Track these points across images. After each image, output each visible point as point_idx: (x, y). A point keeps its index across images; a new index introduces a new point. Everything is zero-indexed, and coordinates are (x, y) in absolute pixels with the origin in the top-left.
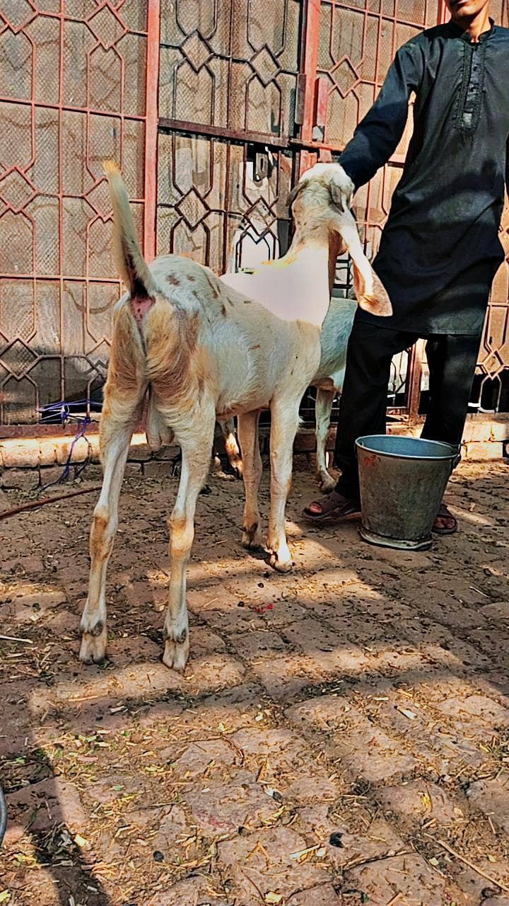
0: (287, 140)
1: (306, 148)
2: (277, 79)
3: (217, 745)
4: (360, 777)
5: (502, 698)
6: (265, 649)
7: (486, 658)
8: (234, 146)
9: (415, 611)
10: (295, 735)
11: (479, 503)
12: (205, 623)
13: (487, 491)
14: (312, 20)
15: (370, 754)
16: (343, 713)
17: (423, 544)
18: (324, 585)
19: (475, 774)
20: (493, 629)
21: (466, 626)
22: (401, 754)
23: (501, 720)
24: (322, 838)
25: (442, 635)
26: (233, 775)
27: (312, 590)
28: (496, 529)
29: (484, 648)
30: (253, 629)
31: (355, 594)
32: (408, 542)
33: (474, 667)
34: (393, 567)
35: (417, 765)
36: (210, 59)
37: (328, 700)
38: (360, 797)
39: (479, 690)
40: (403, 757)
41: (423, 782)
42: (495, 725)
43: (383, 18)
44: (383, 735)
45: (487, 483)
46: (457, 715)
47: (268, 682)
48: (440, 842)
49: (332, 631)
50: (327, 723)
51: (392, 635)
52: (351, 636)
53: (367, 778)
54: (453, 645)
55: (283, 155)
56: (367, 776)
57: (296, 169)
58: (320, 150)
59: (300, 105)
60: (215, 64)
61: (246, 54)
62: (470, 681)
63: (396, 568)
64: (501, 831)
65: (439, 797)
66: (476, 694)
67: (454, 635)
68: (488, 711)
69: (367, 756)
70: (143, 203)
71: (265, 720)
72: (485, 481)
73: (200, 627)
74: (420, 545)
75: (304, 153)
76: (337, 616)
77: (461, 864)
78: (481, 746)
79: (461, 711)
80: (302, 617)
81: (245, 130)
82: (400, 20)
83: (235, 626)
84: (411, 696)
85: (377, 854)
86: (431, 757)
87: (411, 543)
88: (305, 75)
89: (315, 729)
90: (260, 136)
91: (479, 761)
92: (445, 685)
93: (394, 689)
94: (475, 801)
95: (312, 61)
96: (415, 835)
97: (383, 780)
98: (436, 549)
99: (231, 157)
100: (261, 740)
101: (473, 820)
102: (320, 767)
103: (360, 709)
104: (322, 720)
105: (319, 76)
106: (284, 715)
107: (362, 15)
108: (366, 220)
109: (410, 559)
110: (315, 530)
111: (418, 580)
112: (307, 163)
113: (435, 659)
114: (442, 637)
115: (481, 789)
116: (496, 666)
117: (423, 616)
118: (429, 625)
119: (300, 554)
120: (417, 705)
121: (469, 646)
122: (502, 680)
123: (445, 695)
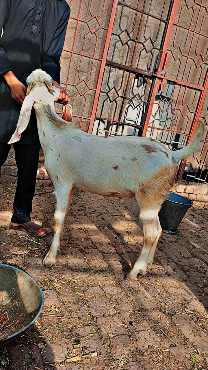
0: (152, 74)
1: (158, 78)
2: (152, 51)
3: (98, 289)
4: (140, 307)
5: (189, 291)
6: (115, 261)
7: (187, 277)
8: (132, 74)
9: (166, 256)
10: (122, 290)
11: (197, 219)
12: (97, 248)
13: (201, 215)
14: (169, 30)
15: (144, 300)
16: (138, 286)
17: (174, 232)
19: (175, 312)
20: (191, 267)
21: (182, 265)
22: (154, 302)
23: (187, 297)
24: (127, 322)
25: (174, 266)
26: (102, 299)
27: (133, 242)
28: (200, 231)
29: (187, 273)
30: (112, 253)
32: (168, 231)
33: (182, 279)
34: (162, 239)
35: (158, 306)
36: (129, 41)
38: (140, 312)
39: (182, 287)
40: (154, 303)
41: (159, 312)
42: (185, 299)
43: (196, 33)
44: (149, 295)
45: (202, 211)
46: (174, 294)
48: (161, 330)
50: (133, 288)
54: (177, 270)
55: (149, 79)
56: (143, 307)
57: (153, 85)
58: (163, 79)
59: (159, 62)
60: (130, 43)
61: (142, 40)
62: (180, 283)
63: (163, 239)
64: (179, 330)
65: (163, 317)
66: (181, 288)
67: (178, 267)
68: (183, 294)
70: (96, 91)
71: (113, 284)
72: (201, 210)
73: (95, 249)
74: (172, 233)
75: (157, 79)
77: (166, 337)
78: (179, 304)
79: (175, 292)
80: (128, 252)
81: (137, 68)
82: (202, 34)
83: (106, 251)
84: (160, 285)
85: (142, 329)
87: (169, 231)
88: (163, 51)
89: (129, 289)
90: (142, 71)
91: (177, 309)
92: (171, 283)
93: (155, 281)
94: (174, 320)
95: (166, 46)
96: (154, 326)
97: (147, 309)
98: (178, 235)
99: (130, 78)
100: (112, 290)
101: (172, 325)
102: (129, 302)
103: (143, 286)
104: (131, 287)
105: (168, 51)
106: (119, 283)
107: (188, 31)
108: (175, 107)
109: (168, 237)
110: (136, 220)
111: (170, 245)
112: (157, 83)
113: (170, 274)
114: (174, 267)
115: (176, 317)
116: (189, 280)
117: (169, 258)
118: (170, 262)
119: (130, 229)
120: (162, 288)
121: (182, 272)
122: (190, 285)
123: (171, 286)
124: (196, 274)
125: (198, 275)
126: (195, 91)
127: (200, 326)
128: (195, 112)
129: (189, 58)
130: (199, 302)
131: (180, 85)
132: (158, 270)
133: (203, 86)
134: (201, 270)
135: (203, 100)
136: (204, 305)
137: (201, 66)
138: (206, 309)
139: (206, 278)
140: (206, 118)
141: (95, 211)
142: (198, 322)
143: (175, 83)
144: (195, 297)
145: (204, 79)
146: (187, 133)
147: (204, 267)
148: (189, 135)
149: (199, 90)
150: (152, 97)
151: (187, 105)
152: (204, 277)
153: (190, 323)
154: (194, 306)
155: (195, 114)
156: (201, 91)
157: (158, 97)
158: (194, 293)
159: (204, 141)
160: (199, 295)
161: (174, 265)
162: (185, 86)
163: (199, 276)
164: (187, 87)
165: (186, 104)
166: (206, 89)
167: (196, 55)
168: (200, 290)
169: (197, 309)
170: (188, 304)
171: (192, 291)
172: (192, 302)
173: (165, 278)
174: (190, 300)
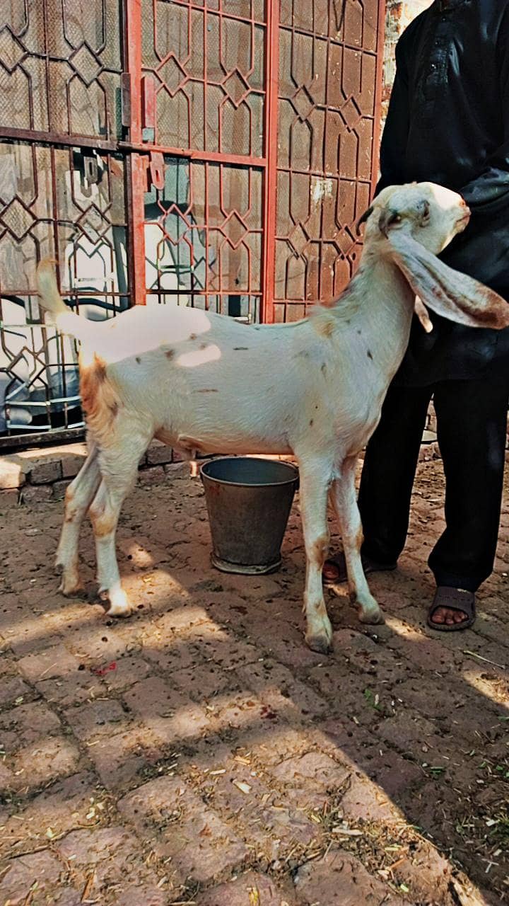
0: (116, 143)
1: (136, 151)
2: (100, 78)
3: (43, 858)
4: (189, 878)
5: (337, 751)
6: (103, 723)
7: (324, 702)
8: (59, 151)
9: (260, 652)
10: (126, 833)
12: (41, 697)
14: (133, 14)
15: (201, 847)
16: (178, 797)
17: (272, 566)
18: (172, 629)
19: (304, 854)
20: (333, 664)
21: (308, 664)
23: (333, 780)
25: (283, 679)
26: (57, 897)
27: (159, 637)
29: (323, 689)
30: (91, 699)
31: (202, 638)
32: (257, 567)
33: (312, 715)
34: (242, 598)
35: (248, 853)
36: (24, 58)
37: (163, 783)
39: (315, 744)
40: (234, 845)
42: (328, 787)
43: (208, 12)
44: (216, 819)
46: (292, 781)
47: (103, 767)
49: (175, 689)
50: (161, 812)
51: (235, 685)
52: (194, 693)
53: (197, 878)
54: (293, 689)
55: (113, 159)
56: (197, 875)
57: (128, 173)
58: (152, 153)
59: (126, 106)
60: (30, 63)
61: (65, 52)
62: (308, 733)
63: (245, 598)
65: (267, 890)
66: (313, 751)
67: (295, 676)
68: (320, 771)
69: (198, 850)
71: (97, 816)
73: (35, 704)
75: (134, 156)
76: (182, 668)
78: (313, 816)
79: (296, 774)
80: (145, 675)
81: (69, 133)
82: (226, 14)
83: (73, 698)
84: (249, 762)
86: (261, 839)
87: (260, 567)
88: (129, 75)
89: (148, 822)
90: (86, 139)
91: (310, 836)
92: (282, 744)
93: (232, 756)
94: (301, 890)
95: (136, 58)
97: (212, 878)
98: (285, 570)
99: (56, 162)
100: (90, 846)
102: (149, 871)
103: (196, 789)
104: (156, 809)
105: (144, 74)
106: (116, 807)
107: (186, 9)
108: (206, 224)
109: (259, 587)
110: (167, 559)
111: (266, 611)
112: (139, 167)
113: (275, 711)
114: (284, 682)
115: (309, 874)
116: (333, 711)
117: (267, 657)
118: (272, 668)
119: (149, 593)
120: (253, 773)
121: (308, 689)
122: (337, 728)
123: (282, 756)
124: (349, 682)
125: (354, 685)
126: (247, 171)
127: (386, 877)
128: (262, 230)
129: (208, 84)
130: (371, 783)
131: (204, 162)
132: (237, 710)
133: (264, 156)
134: (362, 666)
135: (272, 194)
136: (386, 791)
137: (244, 102)
138: (394, 801)
139: (377, 688)
140: (292, 241)
141: (38, 569)
142: (379, 864)
143: (189, 160)
144: (355, 768)
145: (261, 137)
146: (254, 289)
147: (369, 651)
148: (261, 294)
149: (256, 168)
150: (134, 209)
151: (235, 214)
152: (373, 686)
153: (354, 879)
154: (358, 803)
155: (263, 234)
156: (262, 169)
158: (351, 755)
159: (304, 302)
160: (369, 758)
161: (284, 675)
162: (217, 164)
163: (357, 688)
164: (221, 165)
165: (232, 212)
166: (273, 161)
167: (226, 74)
168: (369, 738)
169: (368, 814)
170: (340, 804)
171: (345, 751)
172: (352, 792)
173: (261, 730)
174: (344, 787)
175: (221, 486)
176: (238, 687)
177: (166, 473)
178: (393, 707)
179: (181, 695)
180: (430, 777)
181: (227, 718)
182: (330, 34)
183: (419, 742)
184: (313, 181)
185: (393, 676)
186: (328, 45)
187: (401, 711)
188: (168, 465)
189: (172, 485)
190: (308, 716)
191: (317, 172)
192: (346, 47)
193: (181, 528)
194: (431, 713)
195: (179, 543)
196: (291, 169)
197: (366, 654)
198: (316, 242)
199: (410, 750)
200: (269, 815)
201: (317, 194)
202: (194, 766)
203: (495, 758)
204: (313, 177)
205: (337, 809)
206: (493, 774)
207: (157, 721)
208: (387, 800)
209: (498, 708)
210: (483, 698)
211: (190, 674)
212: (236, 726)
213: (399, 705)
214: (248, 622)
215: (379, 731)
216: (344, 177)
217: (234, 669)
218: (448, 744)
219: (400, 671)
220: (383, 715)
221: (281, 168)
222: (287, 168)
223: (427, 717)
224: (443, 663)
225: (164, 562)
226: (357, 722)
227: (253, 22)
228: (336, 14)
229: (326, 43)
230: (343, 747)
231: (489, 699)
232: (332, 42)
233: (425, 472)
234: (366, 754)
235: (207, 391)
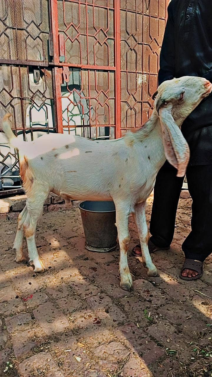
0: (47, 63)
1: (56, 66)
2: (40, 36)
5: (126, 341)
6: (21, 325)
7: (124, 316)
8: (22, 68)
9: (99, 290)
13: (148, 213)
14: (54, 8)
16: (46, 363)
17: (111, 248)
18: (62, 278)
20: (132, 296)
23: (122, 356)
27: (55, 282)
29: (125, 309)
30: (18, 313)
31: (74, 283)
33: (118, 322)
34: (96, 263)
36: (6, 29)
37: (42, 356)
39: (117, 337)
42: (119, 359)
43: (88, 5)
44: (62, 375)
46: (102, 356)
47: (16, 347)
49: (57, 308)
50: (37, 370)
51: (85, 306)
52: (65, 310)
54: (111, 309)
55: (47, 70)
57: (53, 76)
58: (63, 67)
59: (51, 47)
60: (8, 31)
61: (25, 26)
62: (114, 331)
63: (97, 263)
66: (114, 341)
67: (113, 302)
68: (116, 351)
71: (9, 371)
74: (110, 249)
75: (56, 68)
76: (62, 298)
78: (109, 375)
79: (104, 352)
80: (45, 301)
81: (27, 60)
82: (96, 6)
83: (10, 312)
84: (83, 346)
87: (106, 249)
88: (53, 34)
89: (31, 375)
90: (34, 62)
92: (101, 337)
93: (76, 343)
95: (56, 26)
99: (21, 73)
103: (56, 359)
104: (35, 369)
105: (60, 33)
107: (78, 4)
108: (89, 96)
109: (104, 258)
110: (66, 245)
111: (106, 270)
112: (58, 73)
113: (101, 320)
114: (107, 305)
116: (128, 320)
117: (102, 292)
118: (103, 298)
119: (55, 261)
120: (84, 352)
121: (118, 309)
122: (128, 329)
123: (99, 343)
124: (138, 306)
125: (140, 307)
126: (107, 73)
128: (115, 98)
129: (88, 36)
130: (139, 358)
131: (88, 69)
132: (83, 319)
133: (115, 66)
134: (145, 297)
135: (119, 82)
136: (146, 362)
137: (105, 43)
138: (149, 368)
139: (151, 309)
140: (128, 102)
141: (9, 250)
143: (79, 69)
144: (133, 350)
145: (113, 57)
146: (112, 124)
147: (150, 290)
148: (115, 126)
149: (111, 71)
150: (56, 91)
151: (102, 91)
152: (149, 308)
154: (131, 368)
155: (115, 99)
156: (114, 71)
157: (64, 89)
158: (132, 343)
160: (141, 345)
161: (108, 302)
162: (94, 70)
163: (141, 309)
164: (96, 71)
165: (101, 91)
166: (119, 68)
167: (96, 31)
168: (143, 334)
169: (135, 374)
170: (123, 368)
171: (129, 341)
172: (129, 363)
173: (92, 330)
174: (127, 360)
175: (87, 212)
176: (86, 307)
177: (73, 205)
178: (157, 319)
179: (59, 311)
180: (169, 355)
181: (77, 323)
182: (144, 11)
183: (166, 337)
184: (137, 76)
185: (159, 303)
186: (143, 16)
187: (160, 321)
188: (74, 202)
189: (75, 210)
190: (116, 323)
191: (140, 72)
192: (151, 16)
193: (75, 230)
194: (174, 322)
195: (73, 237)
196: (127, 71)
197: (148, 291)
198: (140, 102)
199: (161, 341)
200: (87, 373)
201: (140, 81)
202: (57, 347)
203: (201, 346)
204: (137, 74)
205: (121, 371)
206: (200, 354)
207: (45, 324)
208: (146, 367)
209: (207, 320)
210: (201, 314)
211: (65, 301)
212: (81, 327)
213: (160, 318)
214: (97, 275)
215: (148, 331)
216: (152, 73)
217: (86, 299)
218: (180, 338)
219: (163, 300)
220: (151, 322)
221: (123, 71)
222: (126, 71)
223: (172, 324)
224: (184, 296)
225: (65, 246)
226: (138, 326)
227: (108, 8)
228: (146, 2)
229: (142, 15)
230: (129, 339)
231: (204, 315)
232: (144, 15)
233: (189, 203)
234: (139, 343)
235: (72, 172)
